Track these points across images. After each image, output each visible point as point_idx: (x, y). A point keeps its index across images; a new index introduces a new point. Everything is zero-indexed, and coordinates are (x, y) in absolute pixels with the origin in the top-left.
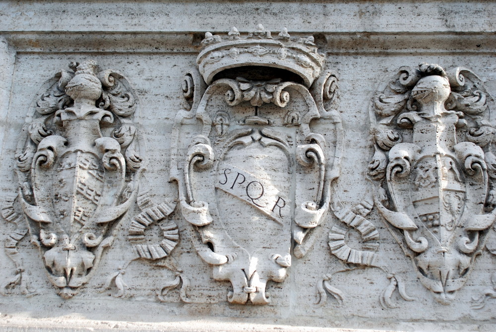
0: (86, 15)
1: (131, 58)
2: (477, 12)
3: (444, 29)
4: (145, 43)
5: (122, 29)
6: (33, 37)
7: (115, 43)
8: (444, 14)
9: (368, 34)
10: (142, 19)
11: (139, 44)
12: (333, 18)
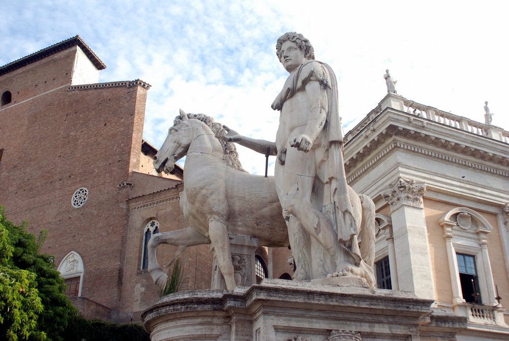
0: (297, 322)
1: (308, 335)
2: (398, 328)
3: (390, 332)
4: (313, 331)
5: (307, 327)
6: (282, 327)
7: (305, 330)
8: (390, 328)
9: (371, 333)
10: (313, 324)
11: (311, 331)
12: (363, 327)
